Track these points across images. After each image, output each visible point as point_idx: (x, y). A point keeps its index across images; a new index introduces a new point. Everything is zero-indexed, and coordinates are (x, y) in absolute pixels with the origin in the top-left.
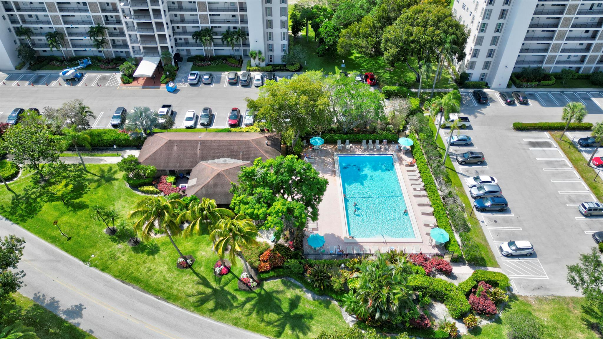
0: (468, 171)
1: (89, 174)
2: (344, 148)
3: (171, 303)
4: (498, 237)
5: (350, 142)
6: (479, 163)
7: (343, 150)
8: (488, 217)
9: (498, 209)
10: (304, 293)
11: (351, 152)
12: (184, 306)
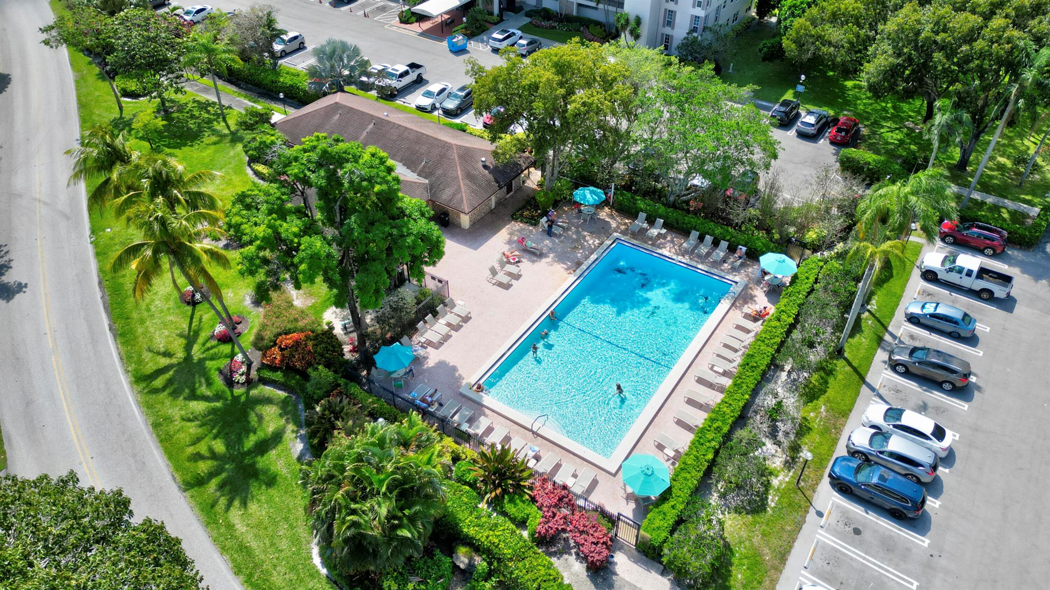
0: (898, 391)
1: (223, 124)
2: (643, 231)
3: (117, 344)
4: (828, 568)
5: (665, 225)
6: (947, 386)
7: (640, 234)
8: (844, 512)
9: (888, 506)
10: (296, 437)
11: (653, 245)
12: (126, 359)
